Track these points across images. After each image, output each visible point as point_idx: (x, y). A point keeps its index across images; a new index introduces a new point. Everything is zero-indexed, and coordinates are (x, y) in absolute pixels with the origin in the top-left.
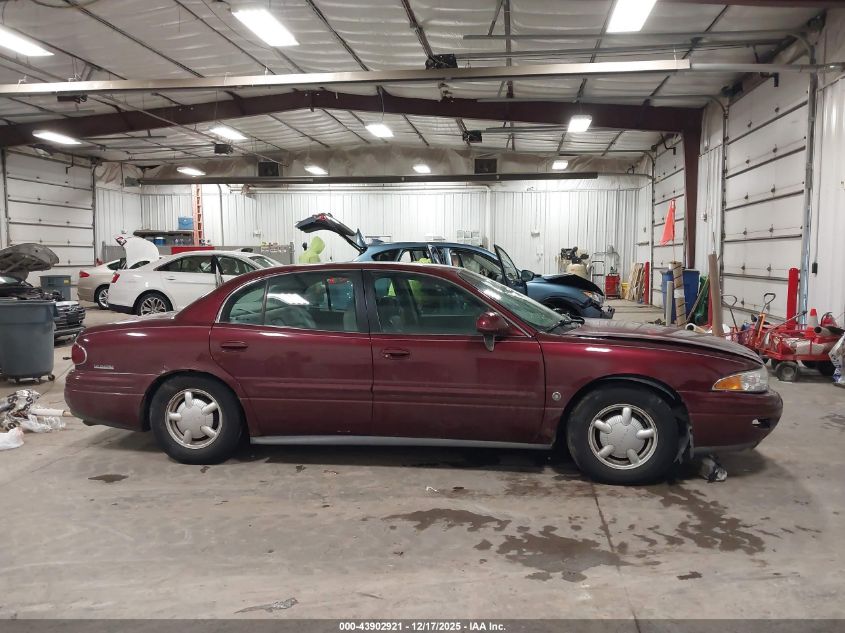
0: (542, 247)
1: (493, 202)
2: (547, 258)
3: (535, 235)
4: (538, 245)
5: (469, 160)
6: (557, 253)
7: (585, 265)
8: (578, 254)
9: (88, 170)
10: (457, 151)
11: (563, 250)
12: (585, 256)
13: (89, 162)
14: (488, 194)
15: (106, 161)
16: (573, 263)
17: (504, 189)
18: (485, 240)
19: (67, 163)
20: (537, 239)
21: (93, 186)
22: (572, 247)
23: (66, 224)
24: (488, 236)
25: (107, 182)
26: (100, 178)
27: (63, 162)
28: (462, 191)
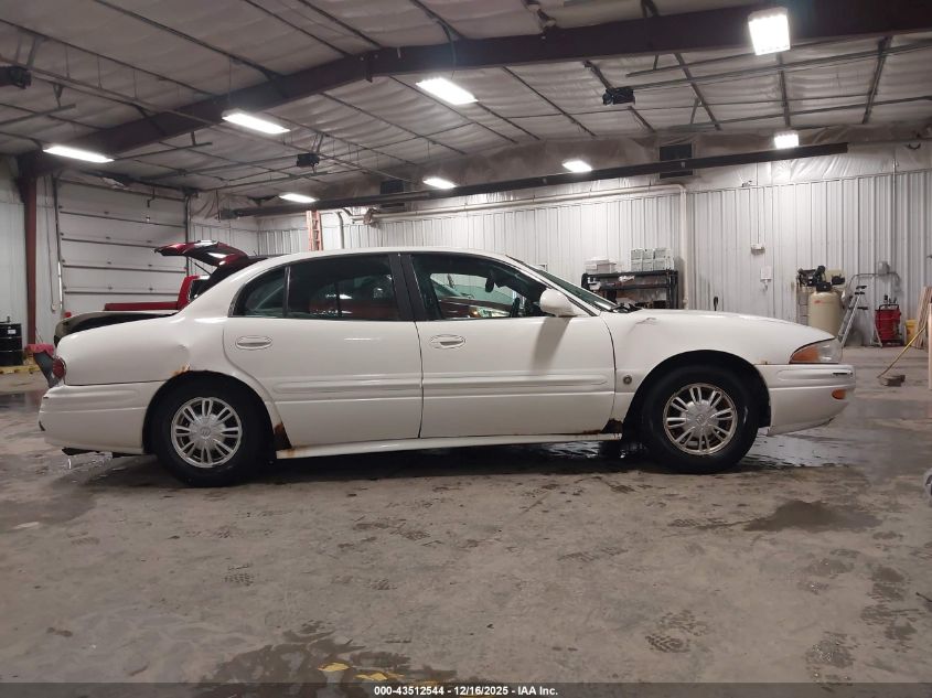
0: (770, 268)
1: (691, 208)
2: (778, 283)
3: (757, 252)
4: (763, 267)
5: (654, 151)
6: (793, 277)
7: (840, 293)
8: (828, 277)
9: (180, 203)
10: (634, 140)
11: (801, 272)
12: (838, 280)
13: (180, 194)
14: (683, 197)
15: (201, 190)
16: (819, 290)
17: (707, 187)
18: (679, 262)
19: (147, 195)
20: (761, 258)
21: (186, 223)
22: (816, 268)
23: (148, 268)
24: (684, 256)
25: (207, 217)
26: (198, 213)
27: (143, 194)
28: (645, 195)
